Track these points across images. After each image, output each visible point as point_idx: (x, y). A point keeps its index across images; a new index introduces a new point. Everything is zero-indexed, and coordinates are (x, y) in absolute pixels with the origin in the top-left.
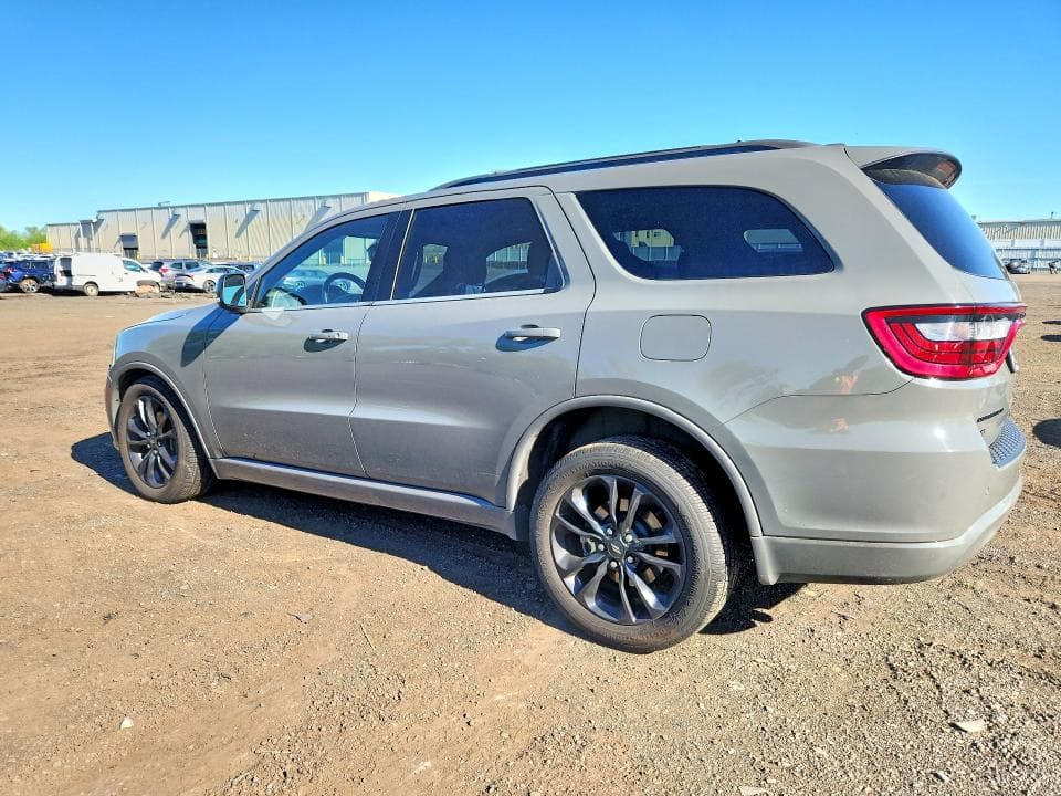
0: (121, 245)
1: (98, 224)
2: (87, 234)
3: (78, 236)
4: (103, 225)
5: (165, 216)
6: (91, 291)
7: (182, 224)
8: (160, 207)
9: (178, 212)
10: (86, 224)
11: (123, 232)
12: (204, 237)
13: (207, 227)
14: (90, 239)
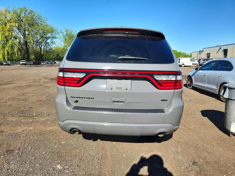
0: (206, 56)
1: (202, 52)
2: (200, 53)
3: (198, 54)
4: (203, 52)
5: (218, 48)
6: (183, 66)
7: (222, 50)
8: (217, 46)
9: (221, 47)
10: (200, 51)
11: (208, 53)
12: (227, 53)
13: (228, 50)
14: (200, 55)
